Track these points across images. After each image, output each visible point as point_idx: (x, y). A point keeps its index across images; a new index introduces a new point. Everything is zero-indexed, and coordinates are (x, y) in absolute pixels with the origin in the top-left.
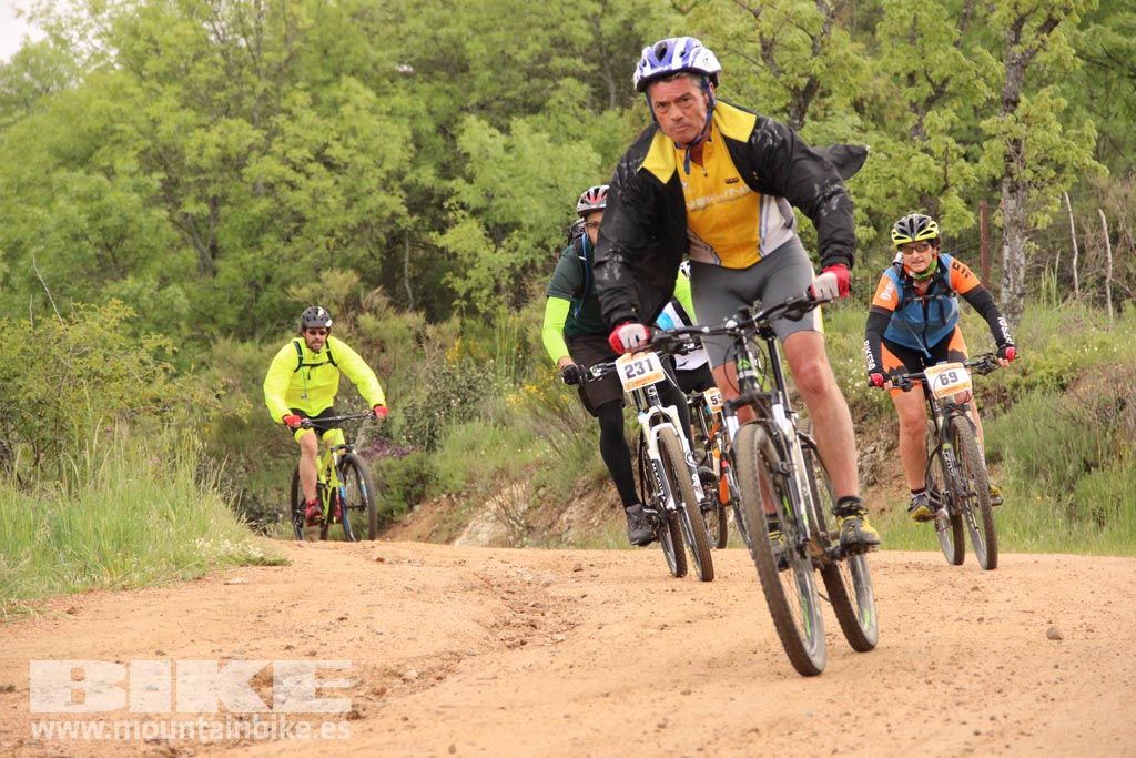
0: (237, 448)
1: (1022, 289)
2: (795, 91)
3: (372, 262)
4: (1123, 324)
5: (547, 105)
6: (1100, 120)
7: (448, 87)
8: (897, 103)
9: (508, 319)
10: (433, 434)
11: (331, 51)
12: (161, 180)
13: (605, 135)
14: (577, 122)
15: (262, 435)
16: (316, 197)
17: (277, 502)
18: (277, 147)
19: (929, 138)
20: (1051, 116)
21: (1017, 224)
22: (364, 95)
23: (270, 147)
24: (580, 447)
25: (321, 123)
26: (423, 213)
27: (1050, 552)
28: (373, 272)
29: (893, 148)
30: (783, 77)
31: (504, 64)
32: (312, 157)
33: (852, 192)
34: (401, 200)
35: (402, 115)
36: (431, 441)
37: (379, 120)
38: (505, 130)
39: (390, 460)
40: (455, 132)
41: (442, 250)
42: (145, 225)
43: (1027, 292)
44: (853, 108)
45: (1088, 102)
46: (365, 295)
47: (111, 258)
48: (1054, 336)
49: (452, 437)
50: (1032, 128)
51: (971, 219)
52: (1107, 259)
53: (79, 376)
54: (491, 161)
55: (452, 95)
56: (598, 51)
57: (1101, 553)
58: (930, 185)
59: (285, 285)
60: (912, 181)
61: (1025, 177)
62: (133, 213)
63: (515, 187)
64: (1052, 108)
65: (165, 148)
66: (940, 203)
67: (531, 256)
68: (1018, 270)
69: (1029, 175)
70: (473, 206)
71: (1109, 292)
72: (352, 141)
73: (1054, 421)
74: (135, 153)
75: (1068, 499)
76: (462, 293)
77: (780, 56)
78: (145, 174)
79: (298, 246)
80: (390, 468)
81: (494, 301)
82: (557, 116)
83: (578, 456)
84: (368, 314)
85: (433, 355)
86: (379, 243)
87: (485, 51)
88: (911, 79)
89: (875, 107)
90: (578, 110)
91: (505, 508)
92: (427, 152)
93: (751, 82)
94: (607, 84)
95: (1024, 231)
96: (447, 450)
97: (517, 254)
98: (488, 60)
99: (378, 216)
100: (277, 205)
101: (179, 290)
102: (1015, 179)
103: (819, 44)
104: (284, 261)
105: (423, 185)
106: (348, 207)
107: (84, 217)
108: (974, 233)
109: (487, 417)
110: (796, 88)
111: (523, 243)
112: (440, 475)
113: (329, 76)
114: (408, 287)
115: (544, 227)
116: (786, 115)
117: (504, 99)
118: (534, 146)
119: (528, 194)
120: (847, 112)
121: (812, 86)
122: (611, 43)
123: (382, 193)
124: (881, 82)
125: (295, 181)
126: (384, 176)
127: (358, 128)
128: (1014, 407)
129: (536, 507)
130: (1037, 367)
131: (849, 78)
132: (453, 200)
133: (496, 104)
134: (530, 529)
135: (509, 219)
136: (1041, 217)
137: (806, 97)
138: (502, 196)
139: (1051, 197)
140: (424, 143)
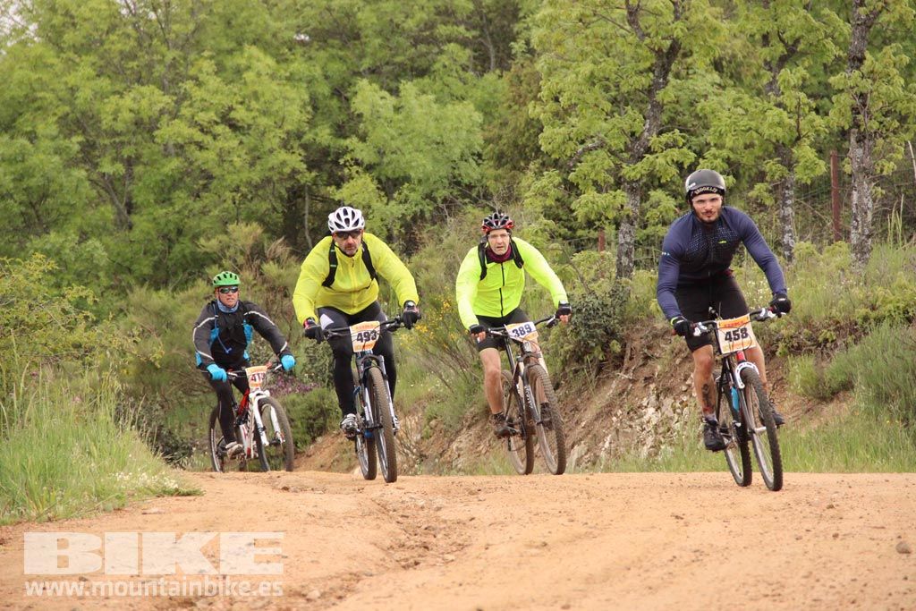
0: (153, 387)
1: (870, 231)
2: (659, 53)
3: (274, 215)
5: (432, 69)
7: (341, 53)
8: (753, 61)
11: (233, 22)
12: (79, 143)
13: (486, 96)
14: (461, 84)
15: (176, 375)
16: (222, 157)
17: (191, 436)
18: (185, 111)
19: (783, 93)
20: (894, 71)
21: (864, 171)
22: (265, 62)
23: (179, 111)
24: (467, 381)
25: (225, 88)
26: (320, 170)
27: (899, 472)
28: (276, 224)
29: (750, 104)
30: (647, 40)
31: (393, 32)
32: (219, 120)
33: (712, 144)
34: (300, 158)
35: (300, 80)
37: (279, 84)
38: (395, 92)
39: (293, 396)
40: (348, 95)
42: (65, 184)
43: (875, 233)
44: (712, 67)
46: (269, 245)
47: (34, 215)
48: (900, 273)
50: (877, 83)
51: (822, 167)
53: (7, 325)
54: (382, 121)
55: (345, 61)
56: (478, 18)
58: (784, 136)
59: (195, 237)
60: (767, 133)
61: (871, 128)
62: (55, 173)
63: (406, 144)
64: (895, 64)
65: (83, 113)
66: (793, 153)
67: (420, 207)
68: (866, 213)
69: (875, 125)
70: (366, 161)
72: (254, 104)
73: (901, 351)
74: (55, 118)
77: (645, 21)
78: (65, 138)
79: (207, 201)
80: (294, 403)
82: (441, 79)
83: (466, 389)
84: (271, 262)
86: (281, 198)
87: (374, 20)
88: (766, 39)
89: (733, 65)
90: (461, 72)
91: (400, 439)
92: (323, 114)
93: (619, 45)
94: (487, 50)
95: (871, 177)
97: (407, 206)
98: (378, 28)
99: (279, 173)
100: (186, 164)
101: (98, 244)
102: (862, 130)
103: (680, 10)
104: (194, 215)
105: (320, 144)
106: (252, 165)
107: (9, 178)
108: (825, 180)
110: (660, 50)
111: (413, 196)
113: (233, 45)
114: (308, 237)
115: (432, 180)
116: (651, 75)
117: (394, 64)
118: (421, 106)
119: (417, 151)
120: (706, 71)
121: (674, 49)
122: (490, 12)
123: (283, 151)
124: (738, 43)
125: (203, 142)
126: (284, 136)
127: (260, 92)
128: (864, 339)
129: (429, 437)
130: (884, 302)
131: (708, 39)
132: (348, 157)
133: (386, 69)
134: (422, 457)
135: (399, 174)
136: (886, 164)
137: (669, 57)
138: (392, 153)
139: (896, 146)
140: (321, 105)
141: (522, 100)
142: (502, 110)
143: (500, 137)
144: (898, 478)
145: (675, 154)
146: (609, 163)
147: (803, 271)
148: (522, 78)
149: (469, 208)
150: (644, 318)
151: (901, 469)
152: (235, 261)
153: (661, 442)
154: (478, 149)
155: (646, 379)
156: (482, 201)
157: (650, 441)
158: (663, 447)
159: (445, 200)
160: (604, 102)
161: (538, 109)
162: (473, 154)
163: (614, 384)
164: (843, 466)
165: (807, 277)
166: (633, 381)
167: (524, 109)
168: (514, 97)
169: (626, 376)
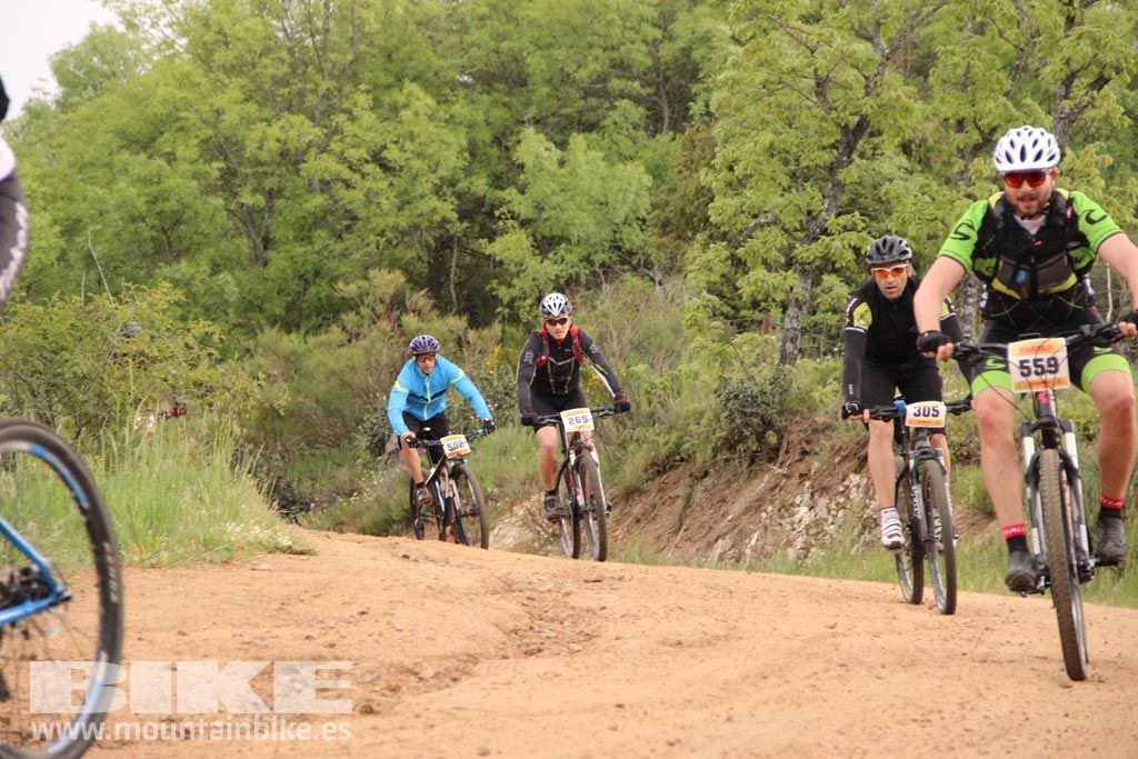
0: (275, 435)
2: (845, 128)
3: (420, 265)
5: (602, 124)
7: (506, 99)
8: (944, 147)
11: (394, 56)
12: (220, 170)
13: (657, 158)
14: (630, 143)
15: (300, 425)
16: (369, 198)
17: (310, 491)
18: (335, 146)
19: (974, 184)
20: (1095, 171)
22: (425, 101)
23: (328, 145)
25: (380, 126)
26: (472, 221)
28: (420, 275)
29: (937, 191)
30: (834, 114)
31: (562, 81)
32: (369, 158)
34: (452, 207)
35: (460, 124)
37: (436, 127)
38: (562, 145)
40: (510, 144)
41: (489, 257)
42: (201, 212)
44: (901, 149)
45: (1132, 160)
46: (411, 296)
47: (166, 242)
49: (485, 441)
50: (1076, 182)
54: (544, 173)
55: (509, 108)
56: (655, 75)
57: (1117, 604)
59: (333, 281)
62: (191, 200)
63: (567, 201)
64: (1097, 164)
65: (226, 138)
67: (576, 269)
70: (523, 216)
72: (408, 145)
74: (197, 141)
76: (505, 301)
77: (833, 93)
78: (205, 162)
79: (349, 243)
84: (412, 315)
85: (473, 359)
86: (428, 247)
87: (544, 67)
88: (960, 125)
89: (923, 149)
90: (632, 131)
91: (532, 515)
92: (481, 161)
93: (803, 117)
94: (661, 109)
96: (480, 454)
97: (562, 267)
98: (547, 76)
99: (428, 220)
100: (331, 202)
101: (230, 278)
103: (872, 85)
104: (334, 257)
105: (474, 194)
106: (401, 209)
107: (142, 199)
110: (847, 126)
111: (568, 257)
113: (391, 80)
114: (452, 291)
116: (835, 152)
117: (560, 116)
118: (588, 163)
119: (578, 208)
120: (894, 153)
121: (863, 125)
122: (669, 69)
123: (434, 198)
124: (930, 126)
125: (350, 180)
126: (437, 182)
127: (416, 133)
131: (899, 119)
132: (504, 209)
133: (552, 120)
135: (557, 232)
137: (855, 135)
138: (552, 209)
140: (479, 152)
141: (693, 166)
142: (671, 175)
143: (667, 204)
145: (853, 238)
146: (783, 241)
148: (696, 143)
149: (628, 276)
150: (805, 410)
152: (373, 310)
153: (812, 545)
154: (643, 213)
155: (801, 475)
156: (642, 269)
157: (799, 543)
158: (813, 550)
159: (603, 265)
160: (782, 176)
161: (711, 177)
162: (638, 219)
163: (767, 477)
166: (788, 477)
167: (695, 175)
168: (686, 162)
169: (780, 471)
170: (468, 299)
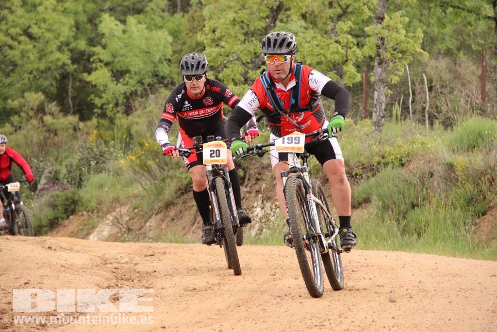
1: (383, 114)
2: (272, 9)
3: (52, 88)
4: (433, 133)
5: (145, 10)
6: (425, 27)
8: (323, 15)
9: (122, 120)
10: (81, 179)
13: (175, 27)
14: (161, 19)
16: (23, 54)
18: (3, 27)
19: (339, 35)
20: (400, 26)
21: (381, 80)
24: (156, 188)
25: (27, 16)
26: (79, 63)
27: (393, 250)
28: (52, 93)
29: (321, 40)
30: (266, 2)
34: (67, 57)
35: (70, 12)
36: (79, 183)
37: (57, 15)
38: (124, 22)
39: (58, 192)
40: (97, 22)
41: (88, 83)
43: (386, 115)
44: (301, 17)
45: (420, 17)
46: (48, 106)
48: (399, 138)
49: (91, 181)
50: (391, 32)
51: (358, 78)
52: (426, 99)
54: (115, 38)
55: (96, 3)
57: (418, 252)
58: (339, 60)
59: (5, 99)
60: (330, 57)
61: (386, 57)
63: (128, 52)
64: (401, 22)
66: (343, 69)
67: (135, 88)
68: (381, 104)
69: (388, 55)
70: (106, 61)
71: (427, 116)
72: (43, 25)
73: (397, 182)
75: (403, 223)
76: (99, 105)
79: (13, 79)
80: (58, 196)
81: (115, 110)
83: (156, 193)
84: (48, 116)
85: (83, 137)
86: (56, 79)
88: (331, 4)
89: (312, 16)
90: (161, 13)
91: (117, 219)
92: (82, 32)
94: (176, 1)
95: (385, 84)
96: (88, 188)
97: (128, 87)
99: (55, 65)
100: (2, 57)
102: (381, 58)
104: (6, 87)
105: (79, 49)
106: (40, 59)
108: (361, 84)
109: (109, 171)
110: (272, 7)
111: (131, 81)
112: (84, 200)
114: (70, 101)
116: (267, 20)
117: (123, 6)
118: (138, 31)
119: (134, 56)
120: (298, 19)
121: (280, 8)
123: (58, 52)
124: (316, 4)
125: (12, 45)
126: (59, 44)
127: (46, 19)
128: (378, 174)
129: (133, 218)
130: (390, 154)
131: (299, 3)
132: (95, 57)
133: (119, 8)
134: (129, 230)
135: (124, 68)
136: (394, 78)
137: (276, 12)
138: (121, 56)
139: (399, 67)
140: (81, 27)
141: (194, 30)
142: (183, 35)
143: (181, 51)
144: (392, 254)
146: (242, 69)
147: (346, 135)
148: (195, 18)
149: (163, 90)
151: (394, 249)
152: (28, 114)
153: (263, 227)
154: (168, 57)
155: (257, 191)
156: (170, 86)
157: (257, 226)
158: (264, 230)
159: (149, 85)
160: (240, 35)
161: (203, 37)
162: (166, 60)
164: (363, 245)
165: (348, 138)
166: (249, 193)
167: (195, 35)
168: (190, 28)
169: (246, 190)
170: (79, 105)
